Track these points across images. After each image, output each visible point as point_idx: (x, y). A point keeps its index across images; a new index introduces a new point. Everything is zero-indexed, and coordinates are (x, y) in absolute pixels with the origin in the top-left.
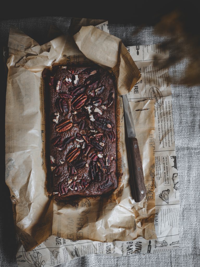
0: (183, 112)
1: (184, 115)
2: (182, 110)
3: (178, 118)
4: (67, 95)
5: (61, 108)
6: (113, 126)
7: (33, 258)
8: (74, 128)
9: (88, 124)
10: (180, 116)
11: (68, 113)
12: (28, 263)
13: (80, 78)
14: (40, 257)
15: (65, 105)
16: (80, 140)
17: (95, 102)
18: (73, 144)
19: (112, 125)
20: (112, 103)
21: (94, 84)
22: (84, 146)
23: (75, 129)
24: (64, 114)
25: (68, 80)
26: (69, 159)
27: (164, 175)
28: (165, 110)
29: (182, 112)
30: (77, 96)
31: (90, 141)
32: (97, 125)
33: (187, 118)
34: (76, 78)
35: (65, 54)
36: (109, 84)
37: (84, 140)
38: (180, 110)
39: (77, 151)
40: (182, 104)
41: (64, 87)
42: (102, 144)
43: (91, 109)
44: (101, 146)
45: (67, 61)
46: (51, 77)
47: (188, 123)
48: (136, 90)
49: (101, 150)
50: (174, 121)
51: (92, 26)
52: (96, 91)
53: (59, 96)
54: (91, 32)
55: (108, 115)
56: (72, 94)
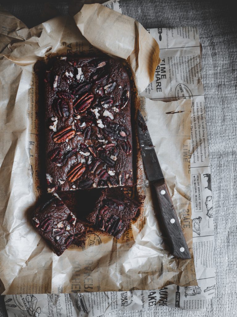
0: (227, 105)
1: (228, 110)
2: (225, 104)
3: (221, 114)
4: (67, 94)
5: (59, 111)
6: (128, 134)
7: (26, 302)
8: (77, 138)
9: (96, 132)
10: (223, 112)
11: (69, 117)
12: (20, 309)
13: (85, 72)
14: (34, 302)
15: (66, 107)
16: (85, 152)
17: (104, 102)
18: (76, 159)
19: (127, 132)
20: (126, 103)
21: (102, 79)
22: (90, 161)
23: (79, 138)
24: (64, 120)
25: (69, 75)
26: (71, 178)
27: (195, 199)
28: (196, 114)
29: (225, 106)
30: (80, 96)
31: (98, 154)
32: (107, 133)
33: (232, 113)
34: (79, 72)
35: (64, 41)
36: (122, 79)
37: (91, 153)
38: (223, 103)
39: (82, 167)
40: (225, 96)
41: (63, 84)
42: (114, 158)
43: (98, 112)
44: (113, 161)
45: (68, 50)
46: (47, 71)
47: (234, 119)
48: (158, 87)
49: (112, 165)
50: (215, 119)
51: (98, 4)
52: (105, 88)
53: (57, 95)
54: (97, 12)
55: (122, 120)
56: (74, 93)
